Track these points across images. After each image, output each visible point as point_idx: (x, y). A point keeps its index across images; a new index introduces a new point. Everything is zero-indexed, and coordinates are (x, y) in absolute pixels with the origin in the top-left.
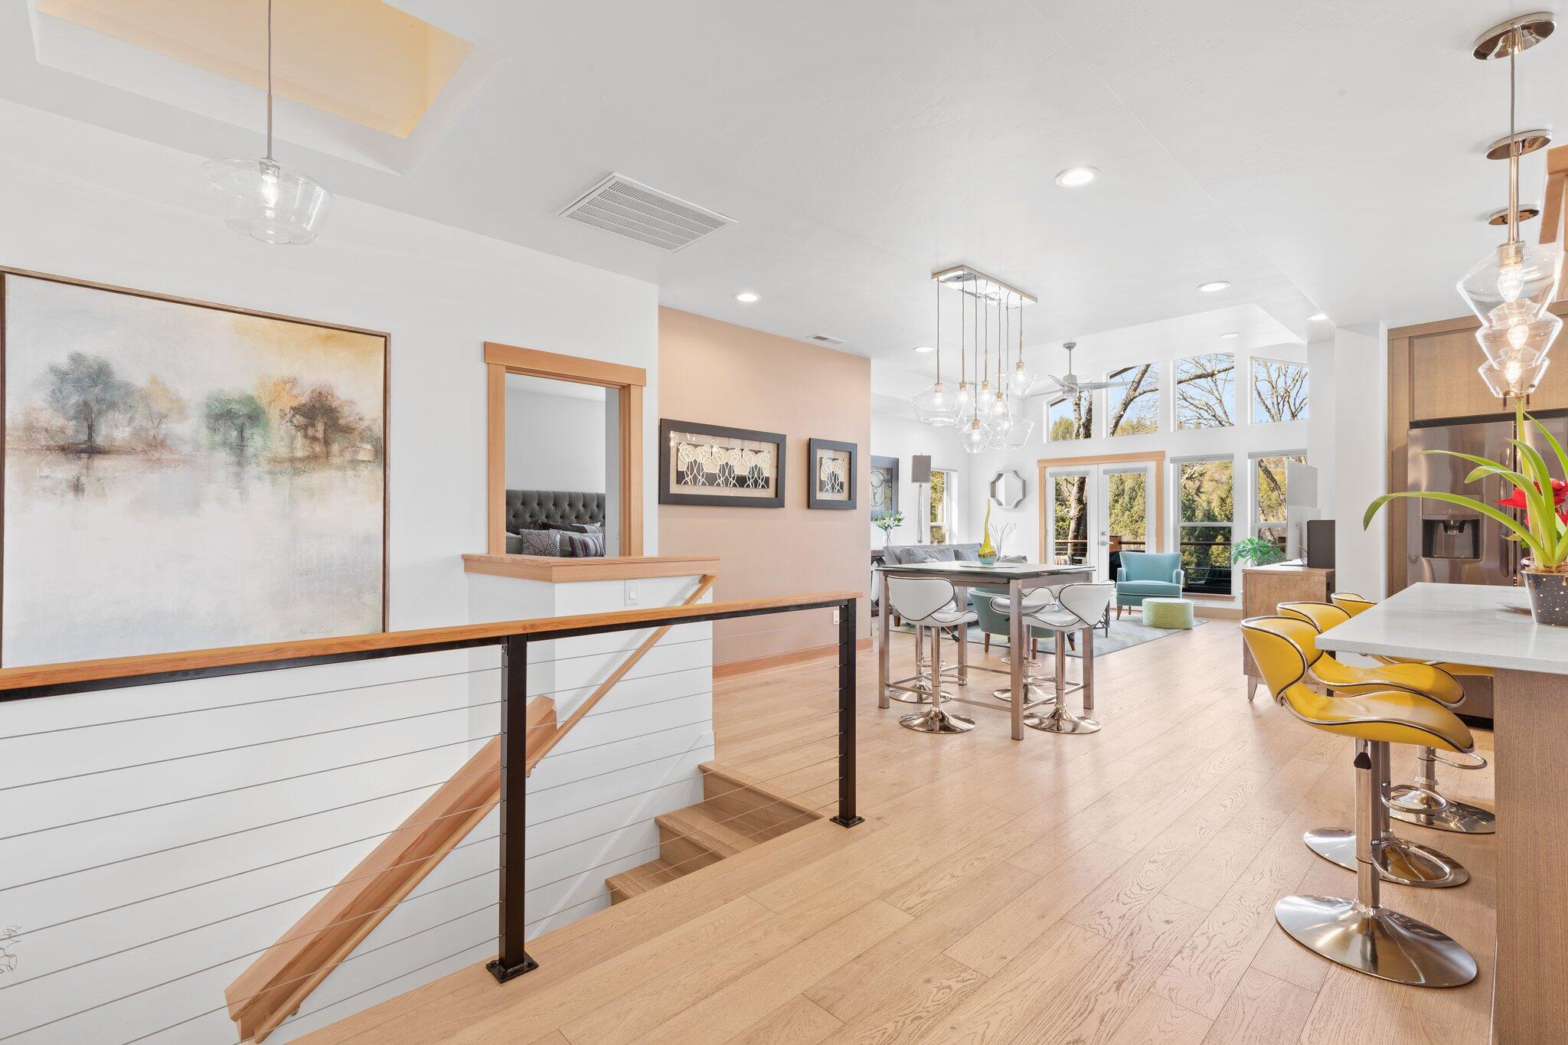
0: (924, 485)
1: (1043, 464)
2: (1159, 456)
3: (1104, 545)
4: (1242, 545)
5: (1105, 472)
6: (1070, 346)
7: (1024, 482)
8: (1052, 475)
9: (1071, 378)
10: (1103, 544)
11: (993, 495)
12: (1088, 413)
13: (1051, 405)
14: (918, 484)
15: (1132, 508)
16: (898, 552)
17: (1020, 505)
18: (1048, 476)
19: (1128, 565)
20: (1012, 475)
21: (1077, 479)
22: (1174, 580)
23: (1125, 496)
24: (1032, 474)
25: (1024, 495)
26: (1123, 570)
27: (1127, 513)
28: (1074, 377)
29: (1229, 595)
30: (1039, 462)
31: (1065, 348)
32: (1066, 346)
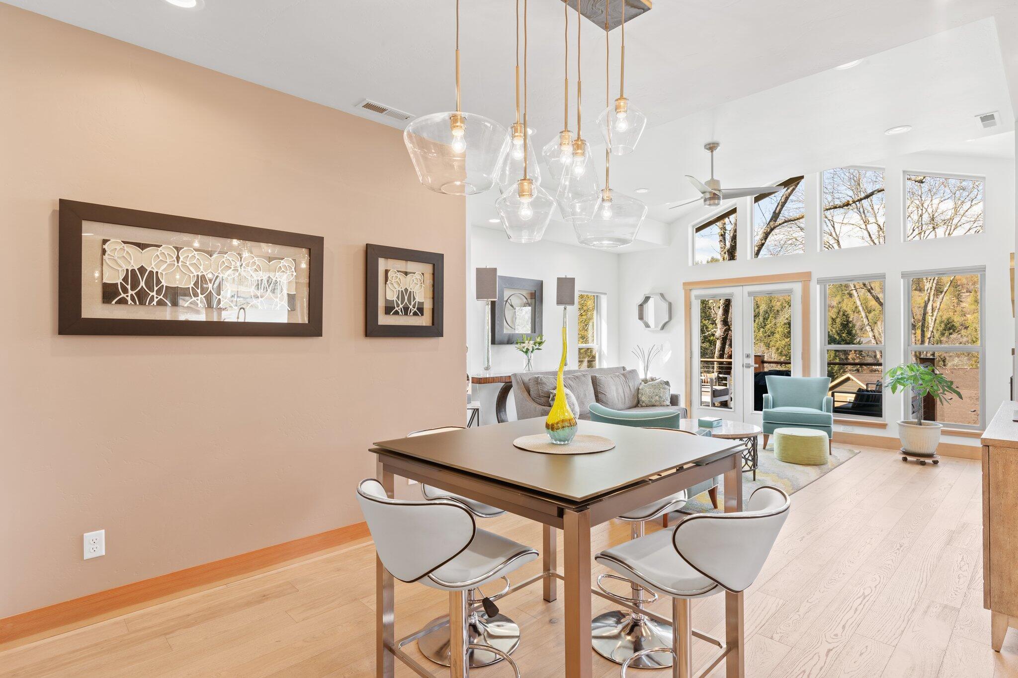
0: (569, 307)
1: (689, 286)
2: (805, 278)
3: (750, 367)
4: (899, 372)
5: (750, 294)
6: (712, 147)
7: (670, 305)
8: (697, 297)
9: (713, 182)
10: (748, 366)
11: (641, 317)
12: (732, 241)
13: (698, 230)
14: (562, 307)
15: (765, 326)
16: (526, 379)
17: (666, 328)
18: (693, 298)
19: (774, 390)
20: (659, 297)
21: (722, 302)
22: (824, 407)
23: (760, 317)
24: (678, 297)
25: (670, 318)
26: (768, 396)
27: (762, 329)
28: (717, 182)
29: (880, 421)
30: (684, 284)
31: (707, 149)
32: (708, 147)
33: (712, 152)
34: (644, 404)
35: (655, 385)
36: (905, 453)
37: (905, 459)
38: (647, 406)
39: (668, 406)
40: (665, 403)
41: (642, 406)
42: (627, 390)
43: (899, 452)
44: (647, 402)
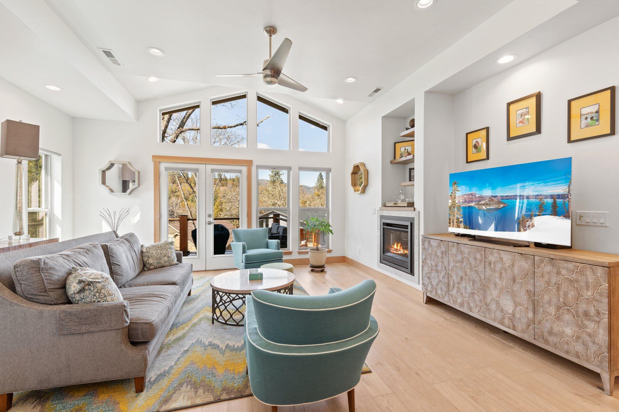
1: (158, 159)
2: (249, 164)
5: (212, 171)
6: (271, 31)
8: (166, 169)
10: (210, 223)
11: (104, 182)
18: (162, 170)
19: (238, 239)
25: (139, 184)
29: (286, 250)
30: (154, 157)
31: (266, 31)
32: (268, 29)
33: (271, 36)
34: (152, 267)
35: (161, 247)
36: (312, 267)
37: (312, 271)
38: (155, 268)
39: (177, 264)
40: (174, 262)
41: (149, 269)
42: (134, 254)
43: (309, 266)
44: (156, 264)
